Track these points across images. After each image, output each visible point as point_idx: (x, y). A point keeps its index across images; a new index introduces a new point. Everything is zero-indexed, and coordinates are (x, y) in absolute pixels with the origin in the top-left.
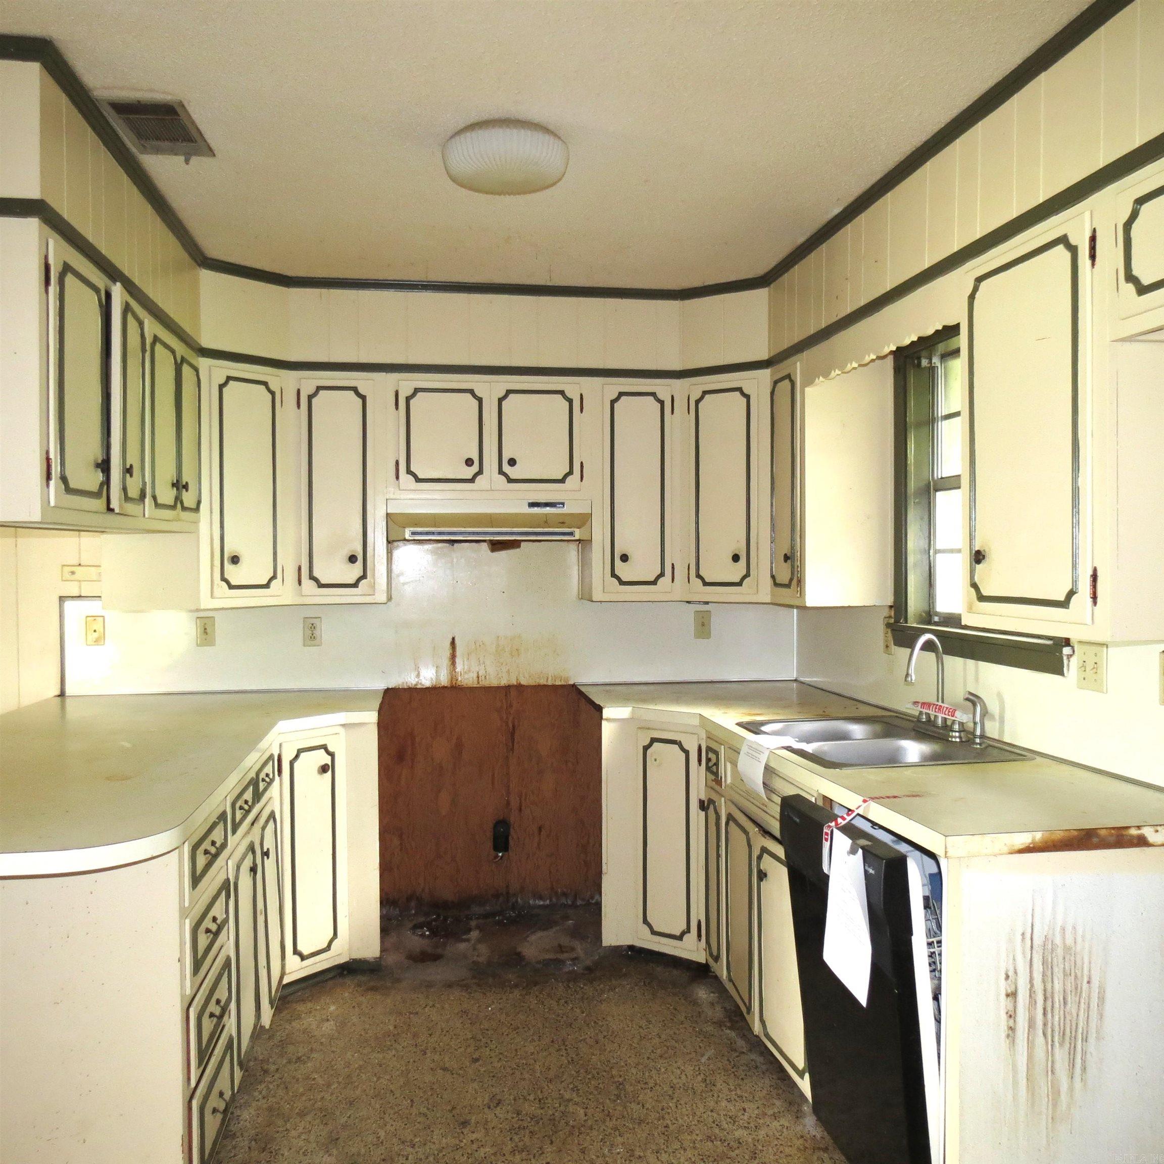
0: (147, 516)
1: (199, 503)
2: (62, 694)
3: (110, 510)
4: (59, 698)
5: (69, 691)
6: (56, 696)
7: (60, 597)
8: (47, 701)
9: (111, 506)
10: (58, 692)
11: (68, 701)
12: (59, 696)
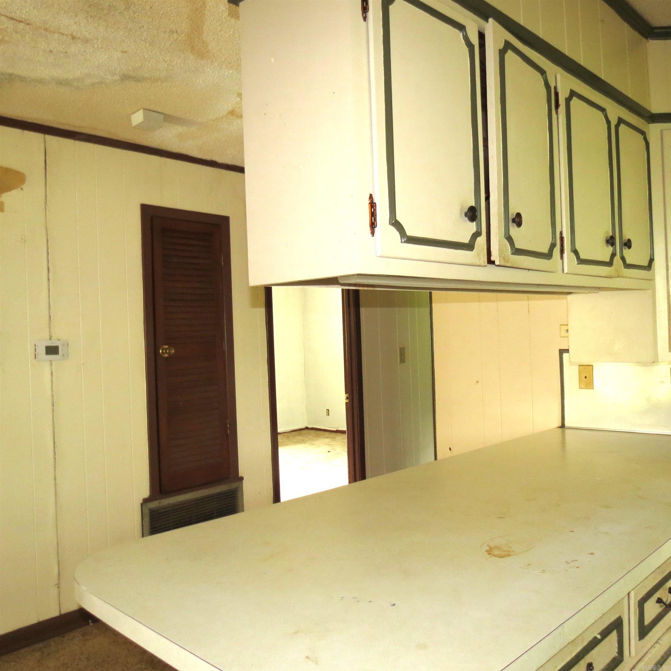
0: (566, 271)
1: (652, 260)
2: (563, 426)
3: (491, 262)
4: (560, 429)
5: (567, 424)
6: (558, 427)
7: (560, 350)
8: (550, 430)
9: (492, 259)
10: (560, 425)
11: (567, 431)
12: (560, 427)
